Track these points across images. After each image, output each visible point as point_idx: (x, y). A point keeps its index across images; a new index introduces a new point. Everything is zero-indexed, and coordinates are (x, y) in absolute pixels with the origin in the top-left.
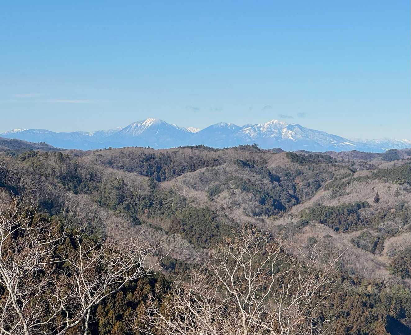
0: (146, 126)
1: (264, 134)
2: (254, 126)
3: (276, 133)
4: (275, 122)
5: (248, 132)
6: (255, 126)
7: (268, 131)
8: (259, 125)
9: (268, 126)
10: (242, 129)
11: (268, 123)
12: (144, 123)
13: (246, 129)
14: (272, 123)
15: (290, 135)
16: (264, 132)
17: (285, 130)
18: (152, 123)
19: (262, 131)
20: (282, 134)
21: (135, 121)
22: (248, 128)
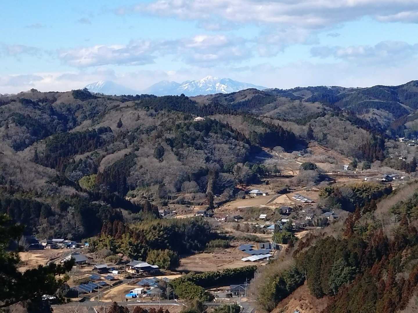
0: (99, 87)
1: (200, 88)
2: (191, 82)
3: (211, 87)
4: (209, 78)
5: (186, 88)
6: (193, 82)
7: (203, 86)
8: (196, 82)
9: (204, 81)
10: (182, 85)
11: (204, 79)
12: (97, 85)
13: (185, 85)
14: (207, 79)
15: (223, 89)
16: (200, 86)
17: (218, 85)
18: (104, 85)
19: (199, 86)
20: (216, 88)
21: (89, 84)
22: (187, 84)
